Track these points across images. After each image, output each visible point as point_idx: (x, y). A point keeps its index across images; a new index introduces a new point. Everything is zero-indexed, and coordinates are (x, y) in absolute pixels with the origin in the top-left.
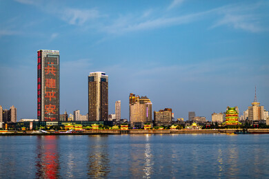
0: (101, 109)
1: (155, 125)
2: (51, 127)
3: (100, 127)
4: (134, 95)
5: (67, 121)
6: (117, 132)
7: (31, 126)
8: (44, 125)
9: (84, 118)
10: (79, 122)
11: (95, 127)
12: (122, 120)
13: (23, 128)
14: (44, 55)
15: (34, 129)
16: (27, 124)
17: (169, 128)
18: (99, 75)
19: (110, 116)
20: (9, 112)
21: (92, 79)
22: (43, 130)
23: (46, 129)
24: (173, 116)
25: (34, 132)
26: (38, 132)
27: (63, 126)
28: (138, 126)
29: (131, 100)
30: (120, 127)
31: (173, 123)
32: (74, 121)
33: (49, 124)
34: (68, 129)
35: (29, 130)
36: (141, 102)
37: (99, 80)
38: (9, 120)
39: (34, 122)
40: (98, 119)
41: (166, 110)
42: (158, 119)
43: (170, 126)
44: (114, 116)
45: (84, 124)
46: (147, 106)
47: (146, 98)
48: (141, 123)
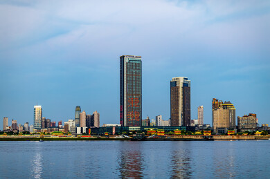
0: (183, 115)
1: (238, 131)
2: (134, 132)
3: (182, 132)
4: (217, 100)
5: (149, 126)
6: (199, 137)
7: (114, 131)
8: (127, 130)
9: (167, 123)
10: (161, 128)
11: (177, 132)
12: (205, 125)
13: (106, 133)
14: (126, 60)
15: (117, 134)
16: (110, 129)
17: (253, 133)
18: (182, 81)
19: (193, 122)
20: (92, 117)
21: (174, 85)
22: (126, 134)
23: (129, 134)
24: (257, 121)
25: (116, 137)
26: (120, 137)
27: (146, 131)
28: (222, 132)
29: (214, 105)
30: (202, 132)
31: (258, 129)
32: (157, 127)
33: (131, 128)
34: (150, 135)
35: (112, 135)
36: (225, 107)
37: (181, 85)
38: (93, 125)
39: (116, 127)
40: (180, 124)
41: (250, 115)
42: (242, 124)
43: (255, 132)
44: (196, 122)
45: (167, 129)
46: (230, 111)
47: (229, 103)
48: (224, 128)
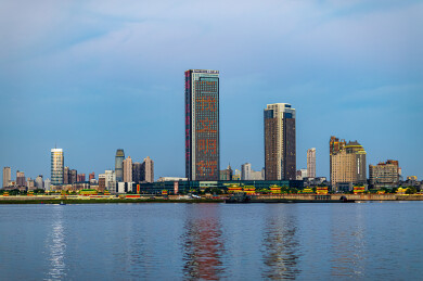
0: (284, 162)
1: (370, 187)
2: (208, 190)
3: (283, 189)
4: (337, 140)
5: (231, 180)
6: (310, 198)
7: (176, 189)
8: (196, 187)
9: (258, 175)
10: (250, 183)
11: (275, 189)
12: (317, 179)
13: (164, 192)
14: (195, 77)
15: (180, 193)
16: (170, 185)
17: (394, 191)
18: (282, 109)
19: (300, 173)
20: (143, 167)
21: (269, 115)
22: (195, 194)
23: (199, 193)
24: (400, 172)
25: (180, 197)
26: (186, 197)
27: (225, 188)
28: (344, 188)
29: (332, 147)
30: (314, 189)
31: (401, 184)
32: (243, 181)
33: (203, 184)
35: (173, 194)
36: (349, 150)
37: (281, 116)
38: (143, 178)
39: (180, 183)
40: (280, 178)
41: (389, 162)
42: (376, 177)
43: (396, 189)
44: (305, 173)
45: (258, 185)
46: (358, 156)
47: (356, 143)
48: (348, 183)
